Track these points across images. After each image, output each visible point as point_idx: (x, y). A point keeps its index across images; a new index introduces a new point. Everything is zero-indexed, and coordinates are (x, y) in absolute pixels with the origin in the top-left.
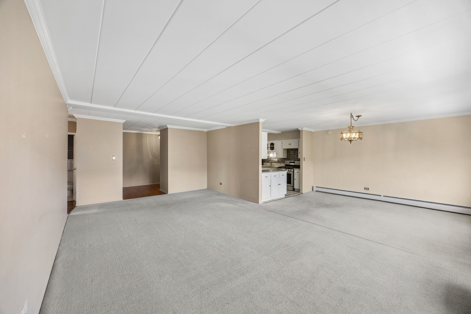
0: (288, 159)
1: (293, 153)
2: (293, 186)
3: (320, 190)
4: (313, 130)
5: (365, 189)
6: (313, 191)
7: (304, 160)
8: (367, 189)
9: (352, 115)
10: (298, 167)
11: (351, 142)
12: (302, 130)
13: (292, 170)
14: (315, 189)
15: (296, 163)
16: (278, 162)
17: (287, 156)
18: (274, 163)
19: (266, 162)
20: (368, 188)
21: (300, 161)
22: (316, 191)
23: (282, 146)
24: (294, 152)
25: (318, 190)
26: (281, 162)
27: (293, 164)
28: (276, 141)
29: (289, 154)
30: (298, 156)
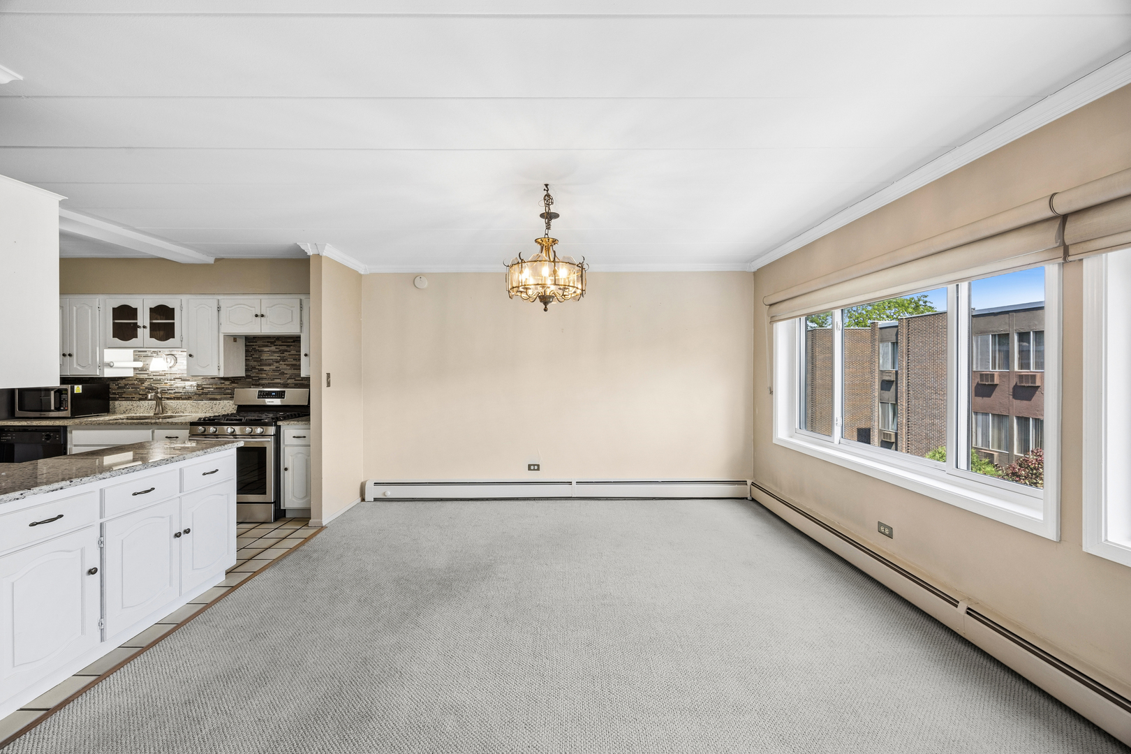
0: (249, 379)
1: (276, 356)
2: (277, 501)
3: (391, 492)
4: (362, 268)
5: (529, 469)
6: (363, 500)
7: (329, 385)
8: (536, 467)
9: (548, 195)
10: (301, 412)
11: (546, 304)
12: (318, 256)
13: (272, 430)
14: (371, 493)
15: (293, 396)
16: (201, 394)
17: (247, 370)
18: (178, 398)
19: (127, 399)
20: (538, 466)
21: (308, 386)
22: (376, 500)
23: (219, 324)
24: (283, 352)
25: (384, 494)
26: (213, 393)
27: (277, 402)
28: (184, 298)
29: (259, 360)
30: (298, 367)
